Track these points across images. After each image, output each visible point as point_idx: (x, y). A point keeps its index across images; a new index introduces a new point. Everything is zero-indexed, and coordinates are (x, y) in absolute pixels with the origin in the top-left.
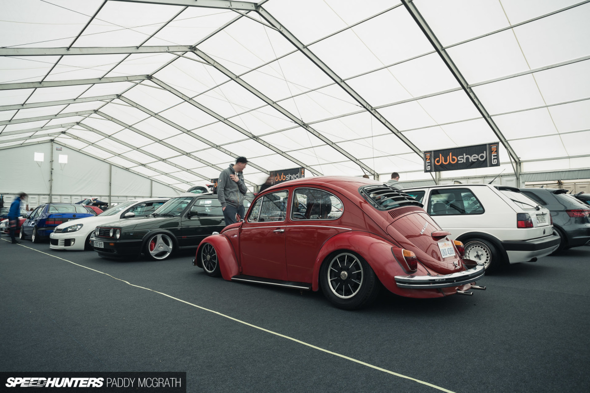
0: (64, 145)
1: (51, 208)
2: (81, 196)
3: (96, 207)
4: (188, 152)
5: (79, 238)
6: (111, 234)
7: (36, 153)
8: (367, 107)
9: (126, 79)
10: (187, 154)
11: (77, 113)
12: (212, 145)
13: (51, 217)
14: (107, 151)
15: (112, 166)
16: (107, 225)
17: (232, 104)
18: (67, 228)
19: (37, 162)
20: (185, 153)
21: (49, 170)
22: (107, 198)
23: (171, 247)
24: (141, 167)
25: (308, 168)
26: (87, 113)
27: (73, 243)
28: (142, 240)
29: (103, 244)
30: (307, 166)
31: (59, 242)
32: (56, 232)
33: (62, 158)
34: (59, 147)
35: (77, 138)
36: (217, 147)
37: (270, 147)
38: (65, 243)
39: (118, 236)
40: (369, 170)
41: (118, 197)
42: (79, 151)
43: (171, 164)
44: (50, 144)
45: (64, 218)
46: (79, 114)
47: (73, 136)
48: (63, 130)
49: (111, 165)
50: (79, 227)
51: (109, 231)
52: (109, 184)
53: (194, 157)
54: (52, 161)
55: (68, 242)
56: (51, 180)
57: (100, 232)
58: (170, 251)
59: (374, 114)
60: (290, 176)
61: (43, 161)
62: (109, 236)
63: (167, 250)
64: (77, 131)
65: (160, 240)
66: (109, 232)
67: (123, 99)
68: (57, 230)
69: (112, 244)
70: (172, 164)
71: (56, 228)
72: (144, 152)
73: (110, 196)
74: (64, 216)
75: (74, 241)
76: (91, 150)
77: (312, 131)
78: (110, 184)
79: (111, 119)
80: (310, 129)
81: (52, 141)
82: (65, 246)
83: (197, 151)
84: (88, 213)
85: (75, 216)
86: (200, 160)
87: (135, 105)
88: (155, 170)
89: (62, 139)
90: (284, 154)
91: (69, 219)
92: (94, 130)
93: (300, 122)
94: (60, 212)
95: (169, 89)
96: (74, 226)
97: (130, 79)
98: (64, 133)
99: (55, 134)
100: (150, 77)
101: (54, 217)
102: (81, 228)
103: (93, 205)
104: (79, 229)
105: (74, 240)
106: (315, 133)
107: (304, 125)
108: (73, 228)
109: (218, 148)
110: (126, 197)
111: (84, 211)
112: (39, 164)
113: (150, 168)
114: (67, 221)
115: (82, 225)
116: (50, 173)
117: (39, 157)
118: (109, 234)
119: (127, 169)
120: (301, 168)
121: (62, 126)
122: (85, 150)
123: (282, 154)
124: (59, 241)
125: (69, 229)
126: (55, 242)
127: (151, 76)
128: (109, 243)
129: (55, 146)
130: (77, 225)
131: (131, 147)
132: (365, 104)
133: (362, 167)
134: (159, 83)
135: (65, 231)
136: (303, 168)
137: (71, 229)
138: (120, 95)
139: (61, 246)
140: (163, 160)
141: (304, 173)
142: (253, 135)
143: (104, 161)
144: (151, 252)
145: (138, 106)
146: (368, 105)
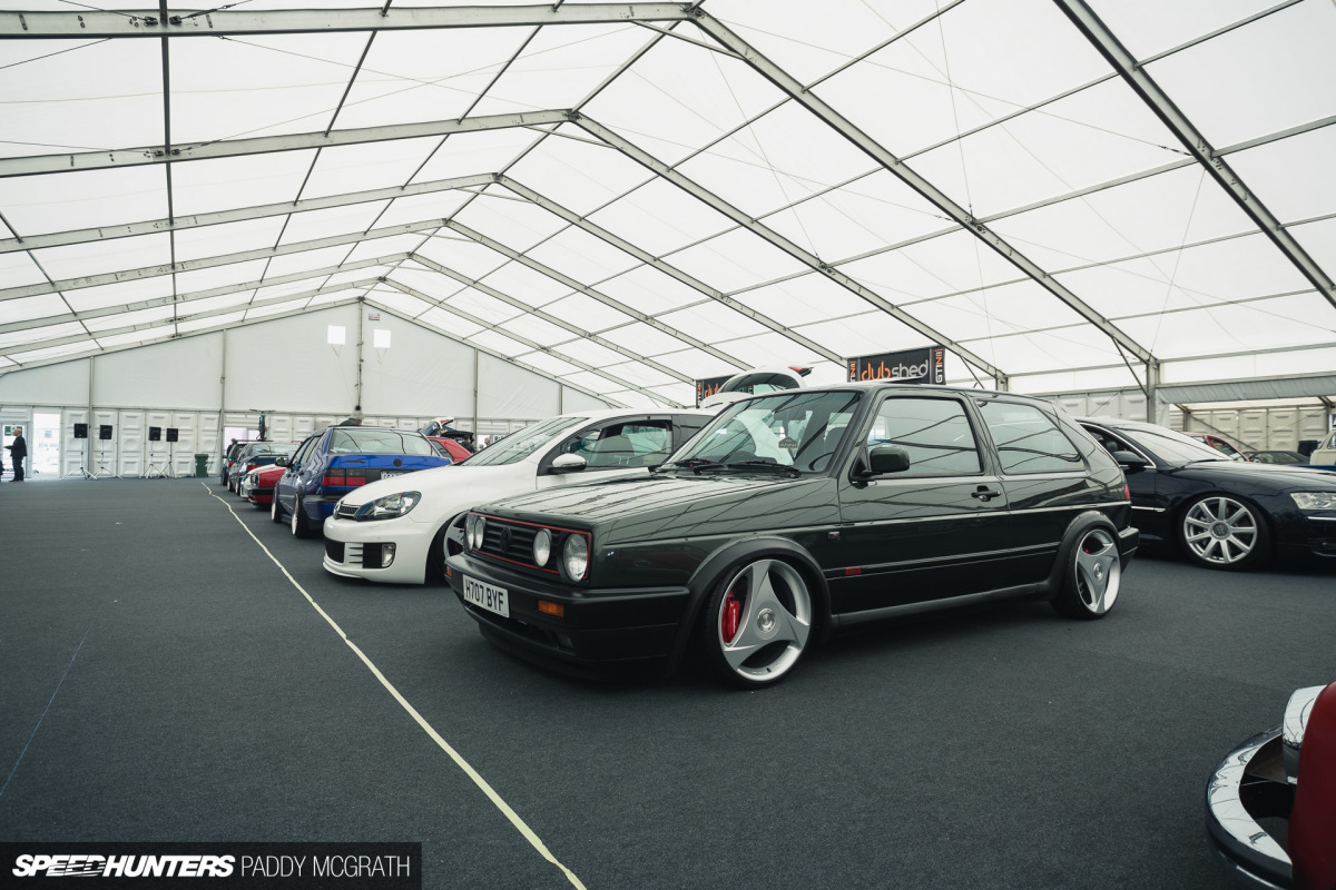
0: (383, 308)
1: (338, 440)
2: (417, 418)
3: (452, 441)
4: (648, 314)
5: (410, 539)
6: (542, 555)
7: (330, 328)
8: (1200, 150)
9: (518, 119)
10: (647, 318)
11: (408, 226)
12: (711, 293)
13: (336, 465)
14: (469, 318)
15: (480, 354)
16: (508, 506)
17: (778, 174)
18: (370, 506)
19: (332, 345)
20: (642, 318)
21: (357, 362)
22: (470, 423)
23: (803, 619)
24: (541, 354)
25: (954, 348)
26: (429, 225)
27: (388, 557)
28: (686, 591)
29: (505, 598)
30: (951, 342)
31: (347, 551)
32: (338, 517)
33: (381, 337)
34: (375, 312)
35: (409, 291)
36: (723, 298)
37: (863, 293)
38: (364, 556)
39: (577, 567)
40: (1136, 350)
41: (491, 421)
42: (413, 321)
43: (607, 345)
44: (357, 306)
45: (370, 469)
46: (413, 228)
47: (400, 287)
48: (381, 271)
49: (477, 350)
50: (408, 501)
51: (533, 537)
52: (473, 393)
53: (662, 327)
54: (360, 344)
55: (373, 553)
56: (359, 385)
57: (486, 535)
58: (803, 638)
59: (1216, 169)
60: (901, 369)
61: (344, 343)
62: (533, 561)
63: (790, 637)
64: (408, 274)
65: (762, 589)
66: (531, 545)
67: (508, 183)
68: (343, 509)
69: (552, 609)
70: (609, 345)
71: (339, 503)
72: (549, 318)
73: (474, 420)
74: (373, 463)
75: (393, 552)
76: (437, 318)
77: (993, 240)
78: (476, 392)
79: (478, 238)
80: (987, 236)
81: (361, 299)
82: (364, 567)
83: (671, 311)
84: (434, 454)
85: (401, 465)
86: (676, 334)
87: (534, 197)
88: (570, 361)
89: (380, 295)
90: (895, 312)
91: (383, 470)
92: (443, 270)
93: (962, 217)
94: (363, 450)
95: (619, 144)
96: (392, 498)
97: (527, 120)
98: (383, 279)
99: (366, 282)
100: (573, 116)
101: (343, 465)
102: (414, 505)
103: (443, 435)
104: (409, 509)
105: (392, 547)
106: (1000, 246)
107: (972, 223)
108: (389, 504)
109: (725, 299)
110: (509, 421)
111: (422, 448)
112: (336, 350)
113: (559, 356)
114: (379, 478)
115: (416, 496)
116: (357, 369)
117: (337, 334)
118: (531, 553)
119: (510, 360)
120: (934, 348)
121: (378, 262)
122: (424, 318)
123: (891, 310)
124: (347, 546)
125: (378, 510)
126: (337, 550)
127: (577, 111)
128: (536, 599)
129: (368, 311)
130: (403, 495)
131: (522, 306)
132: (1194, 141)
133: (1118, 343)
134: (595, 129)
135: (364, 514)
136: (941, 347)
137: (383, 509)
138: (502, 175)
139: (351, 568)
140: (590, 335)
141: (942, 361)
142: (821, 262)
143: (462, 342)
144: (727, 649)
145: (540, 200)
146: (1202, 145)
